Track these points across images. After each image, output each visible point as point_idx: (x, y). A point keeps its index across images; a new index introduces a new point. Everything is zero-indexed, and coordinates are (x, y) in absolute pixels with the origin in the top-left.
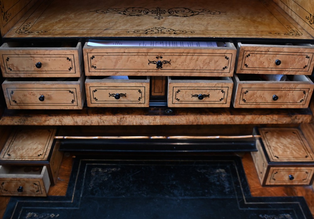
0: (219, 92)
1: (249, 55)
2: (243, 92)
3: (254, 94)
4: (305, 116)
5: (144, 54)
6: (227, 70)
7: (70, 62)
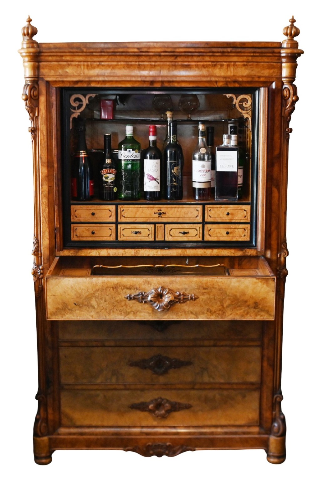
0: (194, 231)
1: (211, 210)
2: (208, 230)
3: (215, 231)
4: (252, 250)
5: (151, 208)
6: (198, 218)
7: (110, 212)
